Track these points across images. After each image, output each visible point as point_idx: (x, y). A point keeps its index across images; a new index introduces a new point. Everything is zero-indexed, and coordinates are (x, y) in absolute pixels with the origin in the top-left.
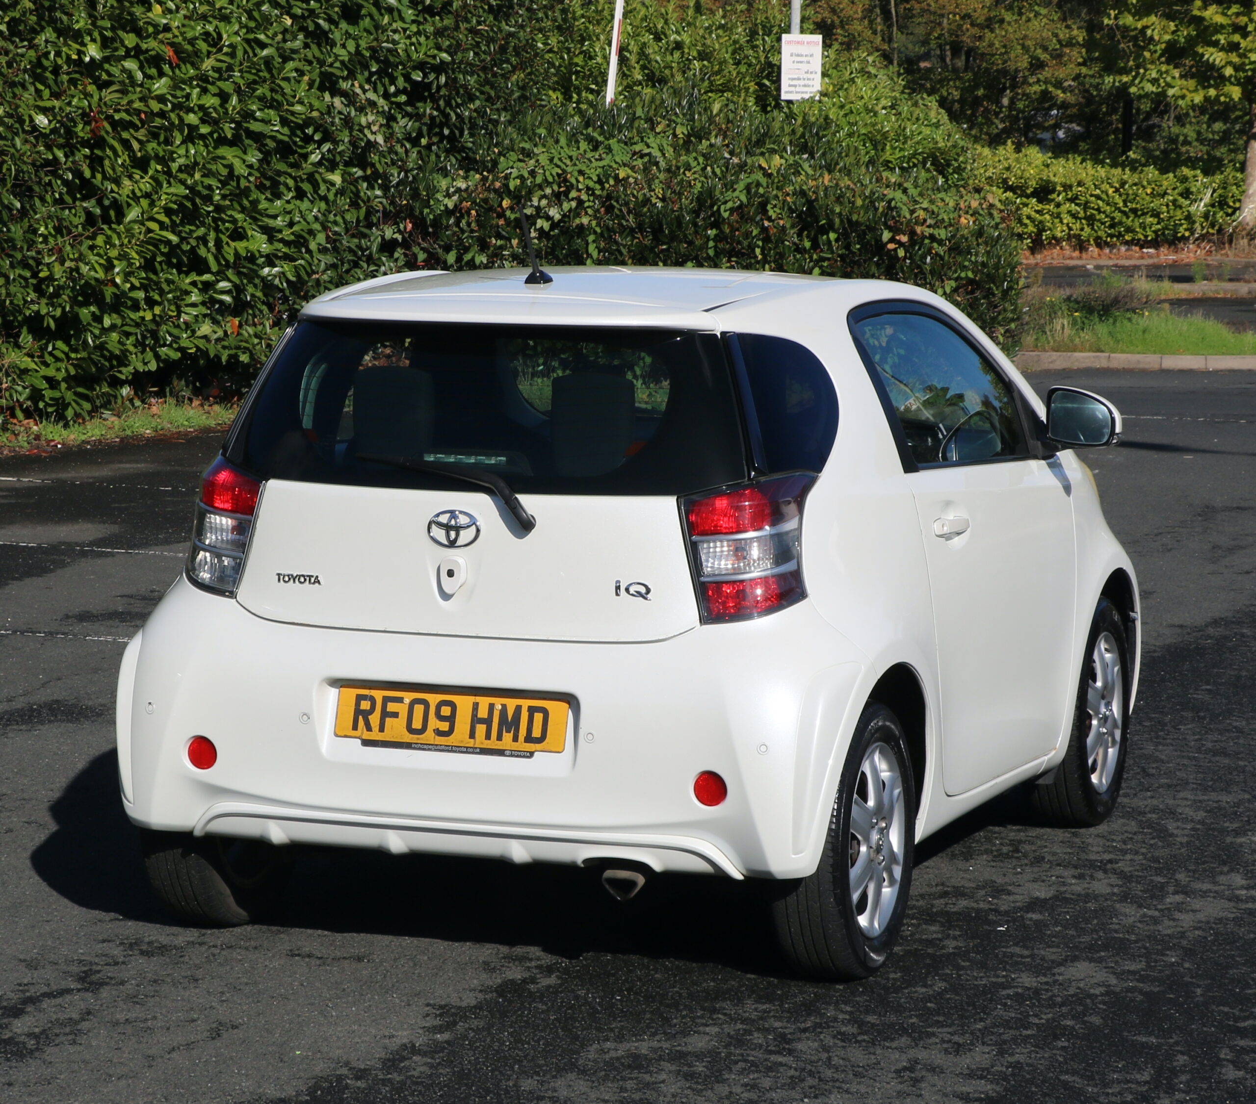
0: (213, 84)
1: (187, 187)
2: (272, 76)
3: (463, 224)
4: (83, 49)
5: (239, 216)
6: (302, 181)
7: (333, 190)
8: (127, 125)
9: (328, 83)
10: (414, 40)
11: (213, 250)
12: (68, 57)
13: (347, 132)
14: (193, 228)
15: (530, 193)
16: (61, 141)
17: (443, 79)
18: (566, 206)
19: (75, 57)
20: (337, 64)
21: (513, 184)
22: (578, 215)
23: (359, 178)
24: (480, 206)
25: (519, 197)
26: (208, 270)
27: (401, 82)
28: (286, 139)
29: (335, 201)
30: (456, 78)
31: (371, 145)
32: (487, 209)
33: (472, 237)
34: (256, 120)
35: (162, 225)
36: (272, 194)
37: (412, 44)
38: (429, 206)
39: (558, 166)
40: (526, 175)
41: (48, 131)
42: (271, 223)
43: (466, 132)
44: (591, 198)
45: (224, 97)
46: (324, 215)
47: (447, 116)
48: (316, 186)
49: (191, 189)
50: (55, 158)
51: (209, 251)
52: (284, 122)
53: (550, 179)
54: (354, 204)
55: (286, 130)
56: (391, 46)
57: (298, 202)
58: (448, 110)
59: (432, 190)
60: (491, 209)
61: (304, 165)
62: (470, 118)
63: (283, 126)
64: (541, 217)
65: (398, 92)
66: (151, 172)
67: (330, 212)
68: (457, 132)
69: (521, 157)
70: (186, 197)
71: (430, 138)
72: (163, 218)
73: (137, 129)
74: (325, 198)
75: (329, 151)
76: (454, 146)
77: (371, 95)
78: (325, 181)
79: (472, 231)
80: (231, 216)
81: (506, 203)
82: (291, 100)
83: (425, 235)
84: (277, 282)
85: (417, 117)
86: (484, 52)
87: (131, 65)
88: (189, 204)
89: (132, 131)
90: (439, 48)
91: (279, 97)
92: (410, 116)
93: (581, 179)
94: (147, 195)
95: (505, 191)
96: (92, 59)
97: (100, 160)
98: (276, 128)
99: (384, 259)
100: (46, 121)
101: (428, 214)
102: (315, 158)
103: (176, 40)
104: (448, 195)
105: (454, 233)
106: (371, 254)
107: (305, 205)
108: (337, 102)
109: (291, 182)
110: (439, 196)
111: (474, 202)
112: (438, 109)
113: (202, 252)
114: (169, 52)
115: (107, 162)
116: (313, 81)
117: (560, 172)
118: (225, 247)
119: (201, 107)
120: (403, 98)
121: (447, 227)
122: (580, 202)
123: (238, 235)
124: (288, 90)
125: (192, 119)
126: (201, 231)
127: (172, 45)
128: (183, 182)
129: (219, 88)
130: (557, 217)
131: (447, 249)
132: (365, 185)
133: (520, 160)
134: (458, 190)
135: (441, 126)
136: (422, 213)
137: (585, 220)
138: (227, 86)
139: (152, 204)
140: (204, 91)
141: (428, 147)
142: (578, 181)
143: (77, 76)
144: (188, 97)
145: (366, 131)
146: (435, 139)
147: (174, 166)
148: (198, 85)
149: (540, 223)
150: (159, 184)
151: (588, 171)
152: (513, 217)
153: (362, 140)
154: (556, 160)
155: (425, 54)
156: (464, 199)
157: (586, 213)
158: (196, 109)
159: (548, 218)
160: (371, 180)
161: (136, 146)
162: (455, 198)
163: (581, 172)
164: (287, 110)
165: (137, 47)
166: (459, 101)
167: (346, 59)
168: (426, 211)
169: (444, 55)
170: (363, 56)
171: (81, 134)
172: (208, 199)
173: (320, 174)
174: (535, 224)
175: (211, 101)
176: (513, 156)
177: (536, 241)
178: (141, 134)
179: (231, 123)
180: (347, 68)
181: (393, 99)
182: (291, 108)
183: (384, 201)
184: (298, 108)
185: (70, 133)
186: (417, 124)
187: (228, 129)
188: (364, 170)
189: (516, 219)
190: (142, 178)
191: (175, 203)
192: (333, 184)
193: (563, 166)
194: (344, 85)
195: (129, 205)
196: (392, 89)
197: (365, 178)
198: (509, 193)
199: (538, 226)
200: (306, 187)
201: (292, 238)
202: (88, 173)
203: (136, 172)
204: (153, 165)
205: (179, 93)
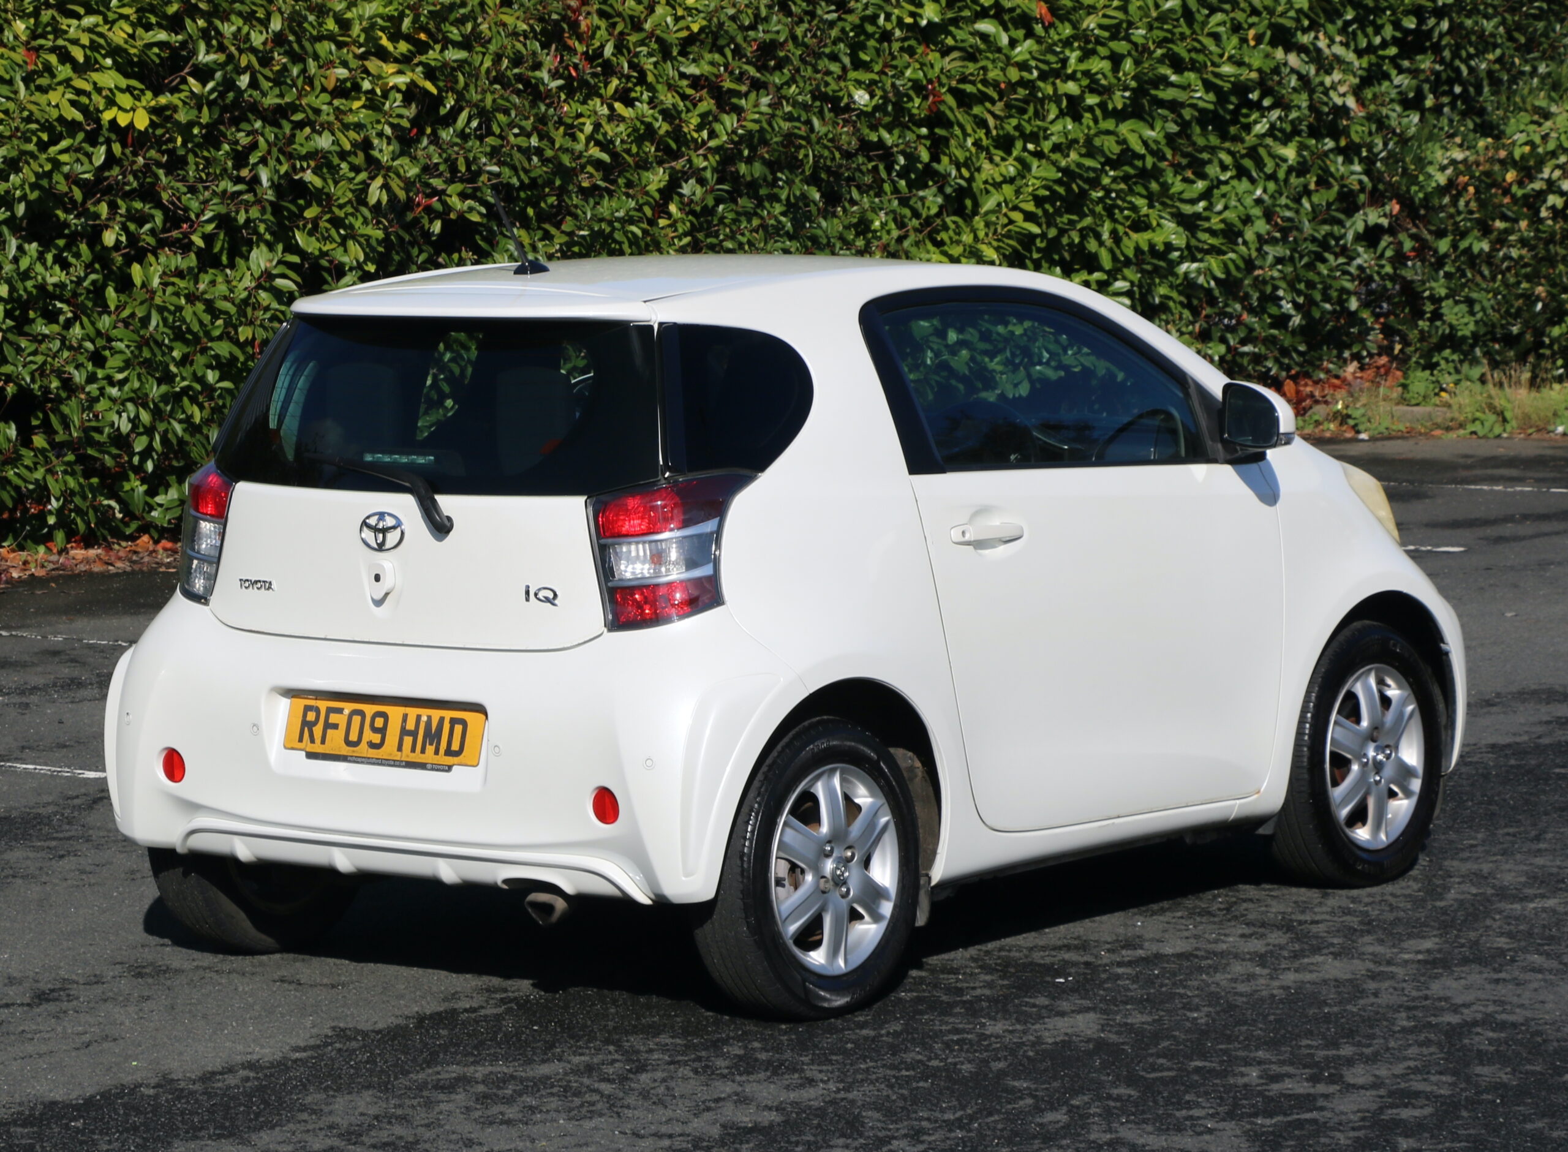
0: (1103, 45)
1: (1059, 169)
2: (1194, 32)
3: (1462, 203)
4: (919, 11)
5: (1141, 202)
6: (1243, 156)
7: (1284, 167)
8: (983, 98)
9: (1282, 38)
11: (1109, 242)
12: (900, 20)
13: (1305, 96)
14: (1075, 217)
15: (1541, 163)
16: (887, 119)
17: (1445, 25)
19: (909, 20)
20: (1292, 14)
21: (1517, 154)
23: (1331, 150)
24: (1481, 181)
25: (1528, 169)
26: (1100, 269)
27: (1388, 32)
28: (1211, 107)
29: (1286, 181)
30: (1462, 23)
31: (1344, 110)
32: (1488, 182)
33: (1470, 220)
34: (1170, 84)
35: (1029, 217)
36: (1194, 173)
38: (1417, 183)
40: (1537, 140)
41: (869, 109)
42: (1187, 209)
43: (1486, 89)
45: (1116, 60)
46: (1272, 197)
47: (1458, 71)
48: (1260, 164)
49: (1065, 171)
50: (880, 139)
51: (1101, 244)
52: (1208, 86)
54: (1323, 182)
55: (1211, 97)
57: (1235, 182)
58: (1457, 62)
59: (1421, 162)
60: (1495, 184)
61: (1247, 138)
62: (1490, 73)
63: (1207, 91)
64: (1554, 192)
65: (1384, 44)
66: (1015, 153)
67: (1281, 194)
68: (1471, 90)
69: (1536, 118)
70: (1059, 182)
71: (1436, 98)
72: (1030, 207)
73: (993, 102)
74: (1273, 177)
75: (1280, 118)
76: (1471, 108)
77: (1338, 50)
78: (1272, 156)
79: (1471, 212)
80: (1130, 202)
81: (1510, 176)
82: (1216, 59)
83: (1415, 216)
84: (1201, 280)
85: (1414, 72)
87: (986, 26)
88: (1061, 190)
89: (988, 105)
91: (1201, 58)
92: (1409, 71)
94: (1011, 181)
95: (1508, 162)
96: (930, 23)
97: (946, 141)
98: (1198, 95)
99: (1361, 250)
100: (867, 97)
101: (1416, 192)
102: (1261, 128)
104: (1443, 169)
105: (1451, 216)
106: (1344, 244)
107: (1244, 185)
108: (1293, 60)
109: (1227, 159)
110: (1430, 170)
111: (1472, 177)
112: (1442, 61)
113: (1092, 245)
114: (1038, 9)
115: (953, 142)
116: (1263, 35)
118: (1125, 239)
119: (1087, 73)
120: (1393, 51)
121: (1442, 208)
123: (1141, 225)
124: (1213, 48)
125: (1072, 88)
126: (1088, 221)
128: (1054, 163)
129: (1112, 51)
131: (1440, 234)
132: (1340, 159)
133: (1533, 122)
134: (1453, 162)
135: (1451, 82)
136: (1408, 191)
138: (1121, 47)
139: (1018, 192)
140: (1087, 54)
141: (1437, 110)
143: (913, 43)
144: (1064, 62)
145: (1332, 93)
146: (1445, 100)
147: (1047, 146)
148: (1079, 48)
149: (1552, 199)
150: (1025, 167)
152: (1520, 193)
153: (1326, 104)
156: (1461, 173)
158: (1079, 75)
159: (1562, 194)
160: (1349, 152)
161: (991, 122)
162: (1449, 171)
164: (1213, 73)
165: (997, 4)
166: (1472, 50)
167: (1306, 6)
168: (1414, 188)
171: (915, 111)
172: (1095, 183)
173: (1267, 147)
174: (1545, 201)
175: (1097, 65)
176: (1525, 117)
177: (1550, 222)
178: (998, 108)
179: (1124, 90)
180: (1307, 17)
181: (1381, 53)
182: (1217, 70)
183: (1365, 179)
185: (900, 109)
186: (1414, 82)
187: (1119, 100)
188: (1336, 140)
189: (1525, 196)
190: (1003, 159)
191: (1046, 187)
192: (1285, 160)
194: (1305, 39)
195: (988, 192)
196: (1377, 40)
197: (1338, 150)
198: (1515, 164)
199: (1549, 203)
200: (1248, 163)
201: (1222, 226)
202: (925, 156)
203: (998, 154)
204: (1019, 144)
205: (1051, 58)
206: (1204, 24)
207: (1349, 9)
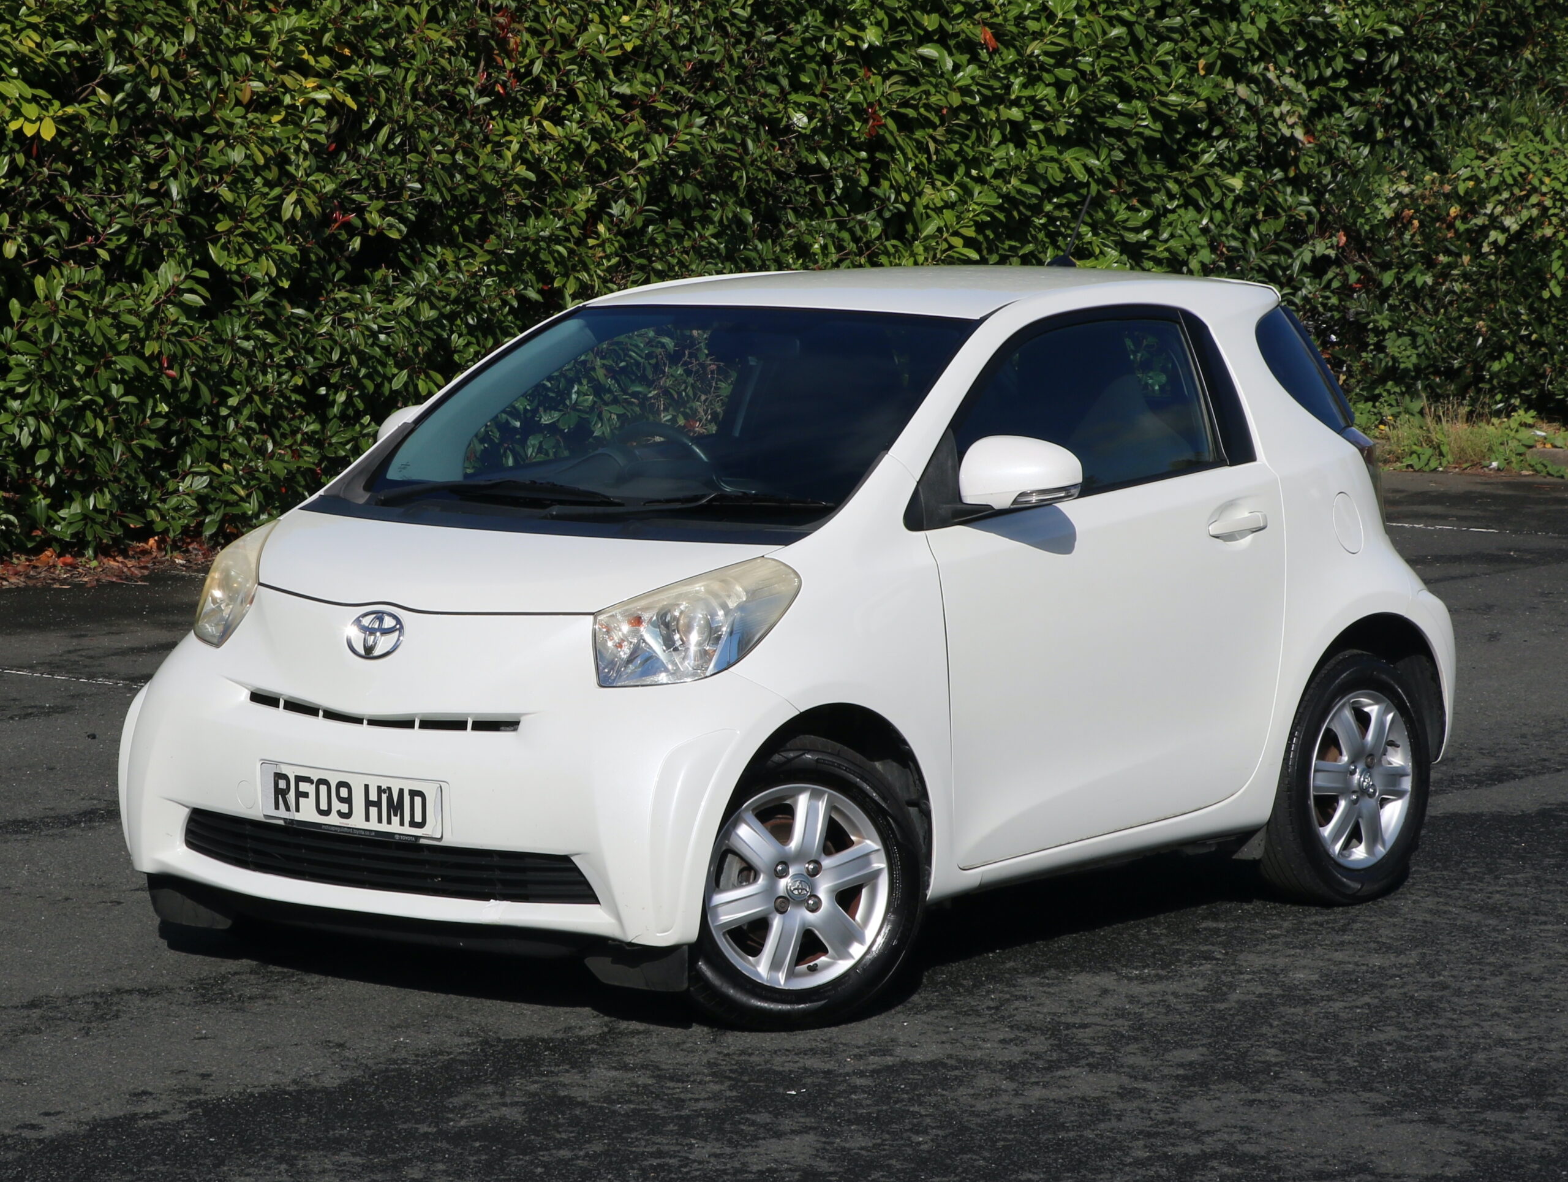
0: (1048, 71)
1: (1000, 196)
2: (1141, 60)
3: (1407, 236)
4: (861, 34)
5: (1084, 230)
6: (1190, 186)
7: (1231, 197)
8: (925, 123)
9: (1231, 68)
10: (1358, 11)
12: (841, 43)
13: (1254, 126)
14: (1016, 244)
15: (1483, 199)
16: (826, 142)
17: (1395, 59)
18: (1525, 215)
19: (851, 43)
20: (1242, 44)
21: (1461, 189)
22: (1541, 225)
23: (1280, 181)
24: (1425, 215)
25: (1471, 204)
27: (1339, 64)
28: (1158, 135)
29: (1233, 210)
30: (1412, 57)
31: (1292, 141)
32: (1433, 216)
33: (1415, 253)
34: (1117, 112)
35: (969, 242)
36: (1139, 202)
37: (1356, 16)
38: (1364, 216)
39: (1522, 165)
40: (1482, 175)
41: (808, 132)
42: (1131, 237)
43: (1436, 123)
44: (1558, 204)
45: (1061, 87)
46: (1218, 226)
47: (1408, 104)
48: (1207, 193)
49: (1006, 197)
50: (819, 162)
52: (1156, 115)
53: (1510, 181)
54: (1271, 213)
55: (1158, 126)
56: (1319, 19)
57: (1181, 211)
58: (1408, 96)
59: (1369, 195)
60: (1439, 218)
61: (1195, 168)
62: (1440, 108)
63: (1154, 120)
64: (1495, 228)
65: (1336, 76)
66: (957, 178)
67: (1228, 224)
68: (1421, 123)
69: (1481, 153)
70: (999, 208)
71: (1387, 131)
72: (970, 233)
73: (935, 127)
74: (1219, 206)
75: (1228, 147)
76: (1421, 142)
77: (1288, 81)
78: (1220, 186)
79: (1416, 246)
81: (1454, 211)
82: (1163, 88)
83: (1361, 249)
85: (1365, 105)
86: (1463, 24)
87: (929, 51)
88: (1001, 216)
89: (929, 130)
90: (1391, 22)
91: (1148, 87)
92: (1359, 103)
93: (1547, 180)
94: (949, 205)
95: (1453, 197)
96: (871, 46)
97: (886, 165)
98: (1145, 123)
99: (1306, 280)
100: (805, 120)
101: (1363, 225)
102: (1209, 157)
103: (995, 20)
104: (1389, 202)
105: (1397, 249)
106: (1291, 276)
107: (1191, 213)
108: (1242, 90)
109: (1174, 188)
110: (1377, 202)
111: (1417, 211)
112: (1392, 95)
114: (982, 34)
115: (893, 167)
116: (1214, 64)
117: (1523, 170)
119: (1032, 99)
120: (1344, 83)
121: (1388, 241)
122: (1544, 210)
123: (1085, 252)
124: (1160, 77)
125: (1016, 114)
126: (1030, 247)
127: (991, 26)
128: (995, 189)
129: (1056, 78)
130: (1515, 227)
131: (1385, 267)
132: (1289, 190)
133: (1478, 157)
134: (1399, 195)
135: (1401, 116)
136: (1355, 223)
137: (1548, 231)
138: (1066, 74)
139: (959, 218)
140: (1031, 81)
141: (1388, 142)
142: (1542, 182)
143: (854, 66)
144: (1008, 87)
145: (1280, 124)
146: (1397, 132)
147: (988, 172)
148: (1023, 74)
149: (1494, 235)
150: (967, 192)
151: (1555, 171)
152: (1463, 228)
153: (1275, 135)
154: (1521, 158)
155: (1371, 28)
156: (1407, 206)
157: (1550, 223)
158: (1023, 101)
159: (1504, 230)
160: (1298, 183)
161: (932, 146)
163: (1548, 173)
164: (1160, 102)
165: (941, 28)
166: (1422, 84)
167: (1256, 37)
168: (1361, 220)
169: (1396, 28)
170: (1279, 32)
171: (855, 134)
172: (1037, 210)
173: (1214, 175)
174: (1487, 237)
175: (1043, 91)
176: (1471, 152)
177: (1492, 257)
178: (940, 133)
179: (1069, 117)
180: (1258, 47)
181: (1332, 84)
182: (1164, 99)
183: (1313, 209)
184: (1173, 98)
185: (839, 132)
186: (1365, 114)
187: (1063, 126)
188: (1285, 170)
189: (1467, 230)
190: (944, 184)
191: (987, 214)
192: (1233, 190)
193: (1530, 165)
194: (1255, 70)
195: (928, 216)
196: (1328, 72)
197: (1287, 181)
198: (1460, 200)
199: (1491, 239)
200: (1195, 192)
201: (1166, 254)
202: (864, 180)
203: (940, 179)
204: (961, 170)
205: (996, 84)
206: (1153, 52)
207: (1300, 40)
